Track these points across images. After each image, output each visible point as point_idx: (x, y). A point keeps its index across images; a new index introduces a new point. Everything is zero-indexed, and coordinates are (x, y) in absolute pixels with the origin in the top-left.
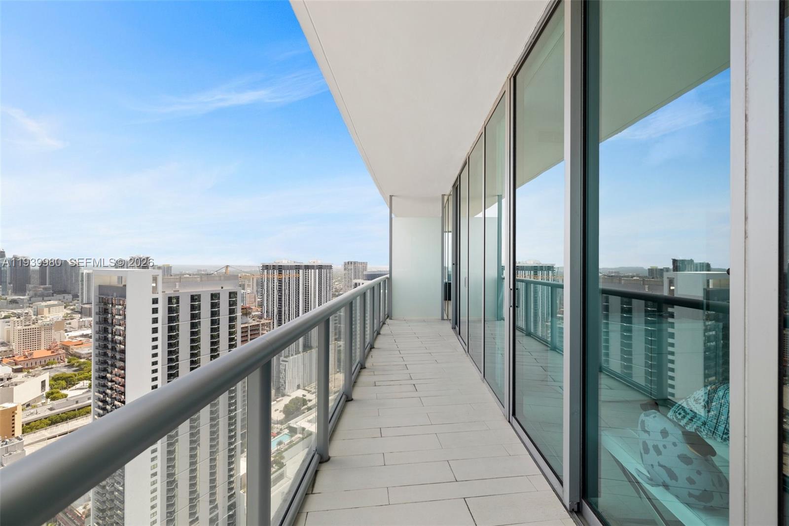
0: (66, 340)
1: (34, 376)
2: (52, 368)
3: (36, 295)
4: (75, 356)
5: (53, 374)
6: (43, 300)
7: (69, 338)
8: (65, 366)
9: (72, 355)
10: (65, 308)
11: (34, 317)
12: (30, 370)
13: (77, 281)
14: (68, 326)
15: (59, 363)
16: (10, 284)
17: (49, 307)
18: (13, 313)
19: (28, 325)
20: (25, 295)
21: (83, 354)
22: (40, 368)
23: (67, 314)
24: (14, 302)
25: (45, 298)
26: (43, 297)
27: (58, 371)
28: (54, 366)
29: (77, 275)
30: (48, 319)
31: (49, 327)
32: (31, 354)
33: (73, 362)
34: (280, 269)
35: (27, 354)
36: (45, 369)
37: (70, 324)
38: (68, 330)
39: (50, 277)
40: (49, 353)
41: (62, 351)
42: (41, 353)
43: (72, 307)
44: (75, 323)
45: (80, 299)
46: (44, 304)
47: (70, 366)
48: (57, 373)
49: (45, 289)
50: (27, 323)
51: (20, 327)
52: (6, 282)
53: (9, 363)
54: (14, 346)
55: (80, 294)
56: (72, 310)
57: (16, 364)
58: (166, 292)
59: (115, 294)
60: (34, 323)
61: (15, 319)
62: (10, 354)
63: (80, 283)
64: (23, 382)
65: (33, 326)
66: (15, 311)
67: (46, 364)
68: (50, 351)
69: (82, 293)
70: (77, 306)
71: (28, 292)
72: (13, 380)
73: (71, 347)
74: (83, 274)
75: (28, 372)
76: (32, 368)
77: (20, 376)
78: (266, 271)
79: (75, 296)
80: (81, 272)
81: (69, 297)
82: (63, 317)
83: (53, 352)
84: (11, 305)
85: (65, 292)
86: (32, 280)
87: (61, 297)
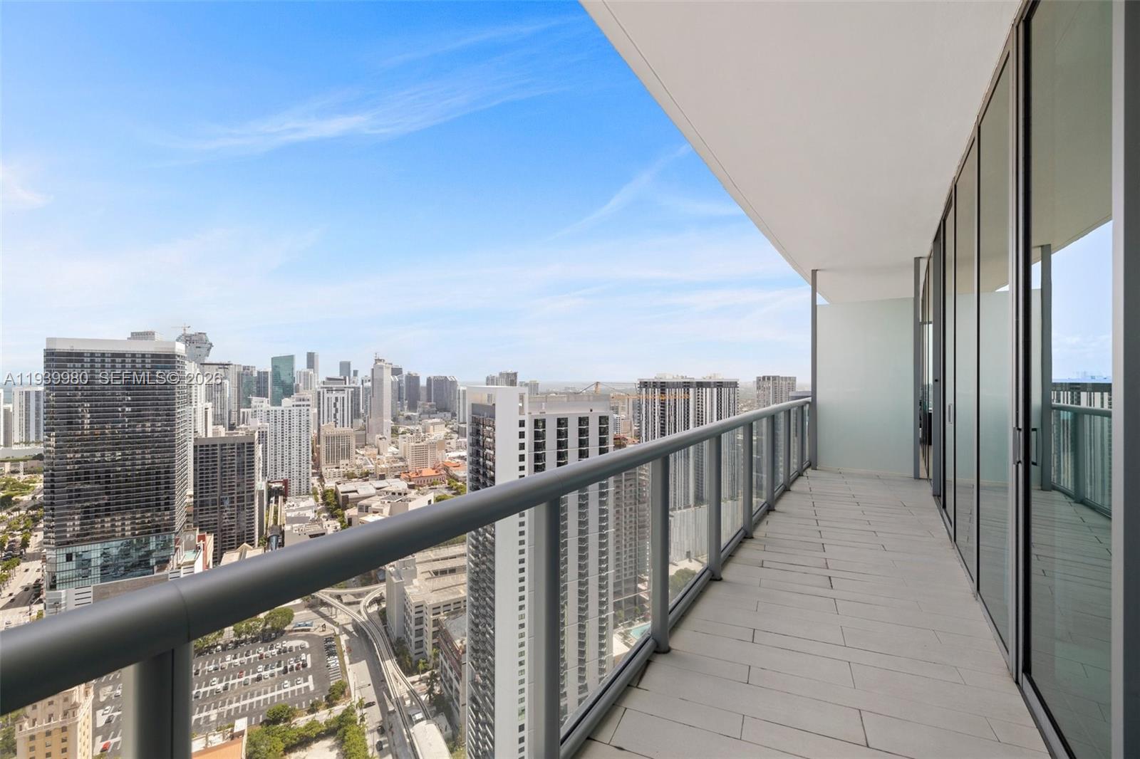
0: (446, 461)
1: (423, 494)
2: (436, 488)
3: (424, 412)
4: (454, 478)
5: (437, 495)
6: (430, 418)
7: (449, 458)
8: (446, 488)
9: (451, 477)
10: (446, 426)
11: (422, 434)
12: (420, 488)
13: (455, 398)
14: (448, 446)
15: (441, 483)
16: (406, 400)
17: (434, 424)
18: (408, 429)
19: (419, 442)
20: (416, 412)
21: (460, 477)
22: (427, 487)
23: (448, 433)
24: (408, 418)
25: (431, 416)
26: (430, 414)
27: (441, 492)
28: (437, 486)
29: (455, 391)
30: (433, 438)
31: (433, 446)
32: (421, 472)
33: (452, 484)
34: (663, 386)
35: (417, 471)
36: (431, 489)
37: (449, 444)
38: (449, 450)
39: (434, 394)
40: (433, 473)
41: (443, 472)
42: (428, 472)
43: (451, 426)
44: (453, 442)
45: (457, 417)
46: (430, 421)
47: (450, 488)
48: (440, 494)
49: (430, 406)
50: (418, 440)
51: (413, 444)
52: (403, 398)
53: (405, 479)
54: (409, 462)
55: (457, 413)
56: (452, 429)
57: (410, 481)
58: (533, 414)
59: (485, 414)
60: (422, 441)
61: (409, 435)
62: (405, 470)
63: (457, 401)
64: (415, 499)
65: (422, 444)
66: (409, 427)
67: (432, 484)
68: (434, 471)
69: (459, 413)
70: (455, 425)
71: (418, 409)
72: (408, 496)
73: (451, 468)
74: (459, 390)
75: (419, 490)
76: (422, 487)
77: (413, 492)
78: (644, 389)
79: (454, 415)
80: (458, 389)
81: (449, 415)
82: (445, 436)
83: (436, 472)
84: (406, 422)
85: (445, 410)
86: (421, 397)
87: (442, 414)
